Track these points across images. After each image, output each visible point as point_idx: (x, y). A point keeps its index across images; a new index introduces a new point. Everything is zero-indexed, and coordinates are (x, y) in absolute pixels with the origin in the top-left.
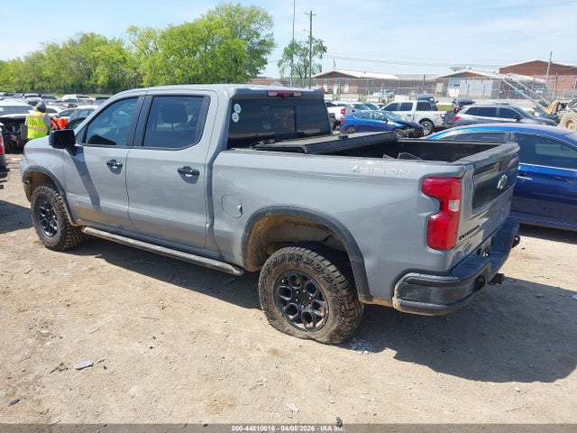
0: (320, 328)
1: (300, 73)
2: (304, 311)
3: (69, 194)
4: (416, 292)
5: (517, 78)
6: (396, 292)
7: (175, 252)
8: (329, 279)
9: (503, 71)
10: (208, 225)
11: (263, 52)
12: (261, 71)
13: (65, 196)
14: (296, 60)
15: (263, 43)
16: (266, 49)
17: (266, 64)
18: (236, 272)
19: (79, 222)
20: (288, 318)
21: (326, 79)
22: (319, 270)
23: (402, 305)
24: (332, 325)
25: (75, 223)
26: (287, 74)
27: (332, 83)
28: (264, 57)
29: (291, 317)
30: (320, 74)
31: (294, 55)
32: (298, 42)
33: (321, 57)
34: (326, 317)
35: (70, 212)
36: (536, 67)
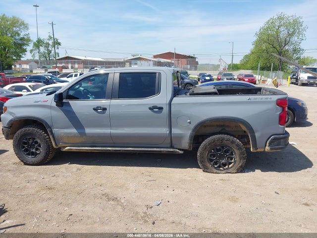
0: (231, 167)
1: (46, 57)
2: (222, 162)
3: (55, 130)
4: (276, 143)
5: (163, 60)
6: (267, 144)
7: (143, 149)
8: (238, 145)
9: (155, 57)
10: (168, 132)
11: (24, 44)
12: (23, 56)
13: (51, 131)
14: (42, 49)
15: (22, 39)
16: (25, 42)
17: (26, 52)
18: (181, 152)
19: (61, 145)
20: (214, 167)
21: (63, 61)
22: (233, 142)
23: (271, 149)
24: (239, 164)
25: (57, 146)
26: (37, 58)
27: (68, 63)
28: (25, 48)
29: (216, 166)
30: (59, 58)
31: (41, 47)
32: (42, 39)
33: (58, 48)
34: (235, 162)
35: (54, 140)
36: (169, 55)
